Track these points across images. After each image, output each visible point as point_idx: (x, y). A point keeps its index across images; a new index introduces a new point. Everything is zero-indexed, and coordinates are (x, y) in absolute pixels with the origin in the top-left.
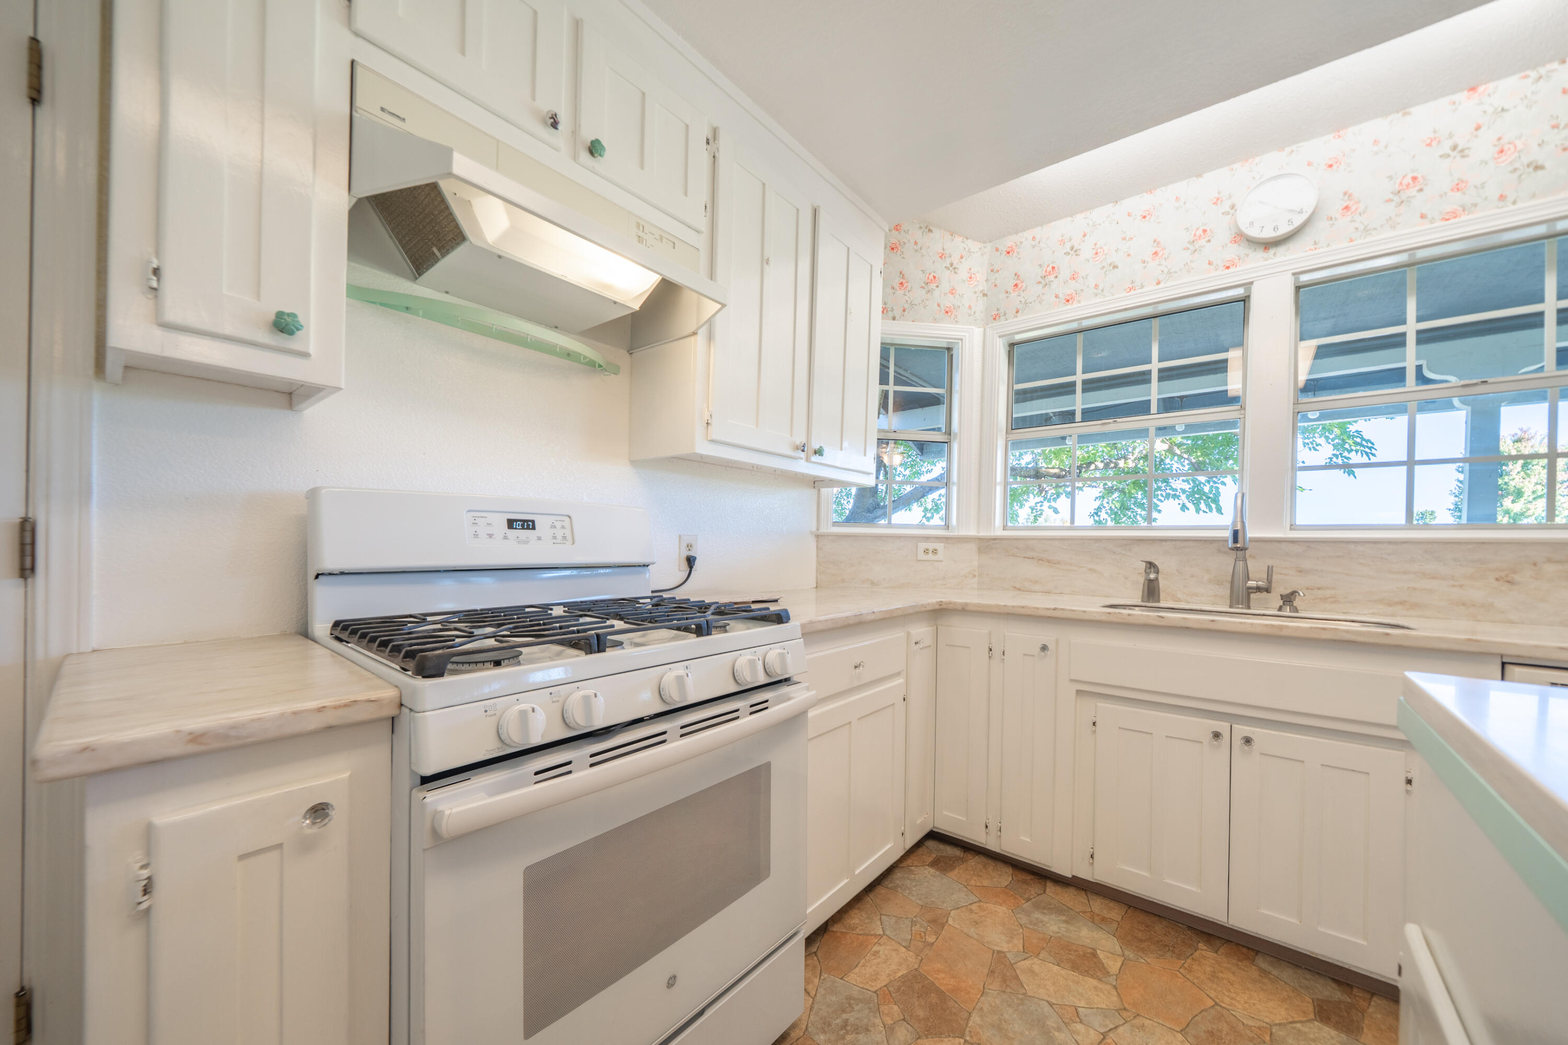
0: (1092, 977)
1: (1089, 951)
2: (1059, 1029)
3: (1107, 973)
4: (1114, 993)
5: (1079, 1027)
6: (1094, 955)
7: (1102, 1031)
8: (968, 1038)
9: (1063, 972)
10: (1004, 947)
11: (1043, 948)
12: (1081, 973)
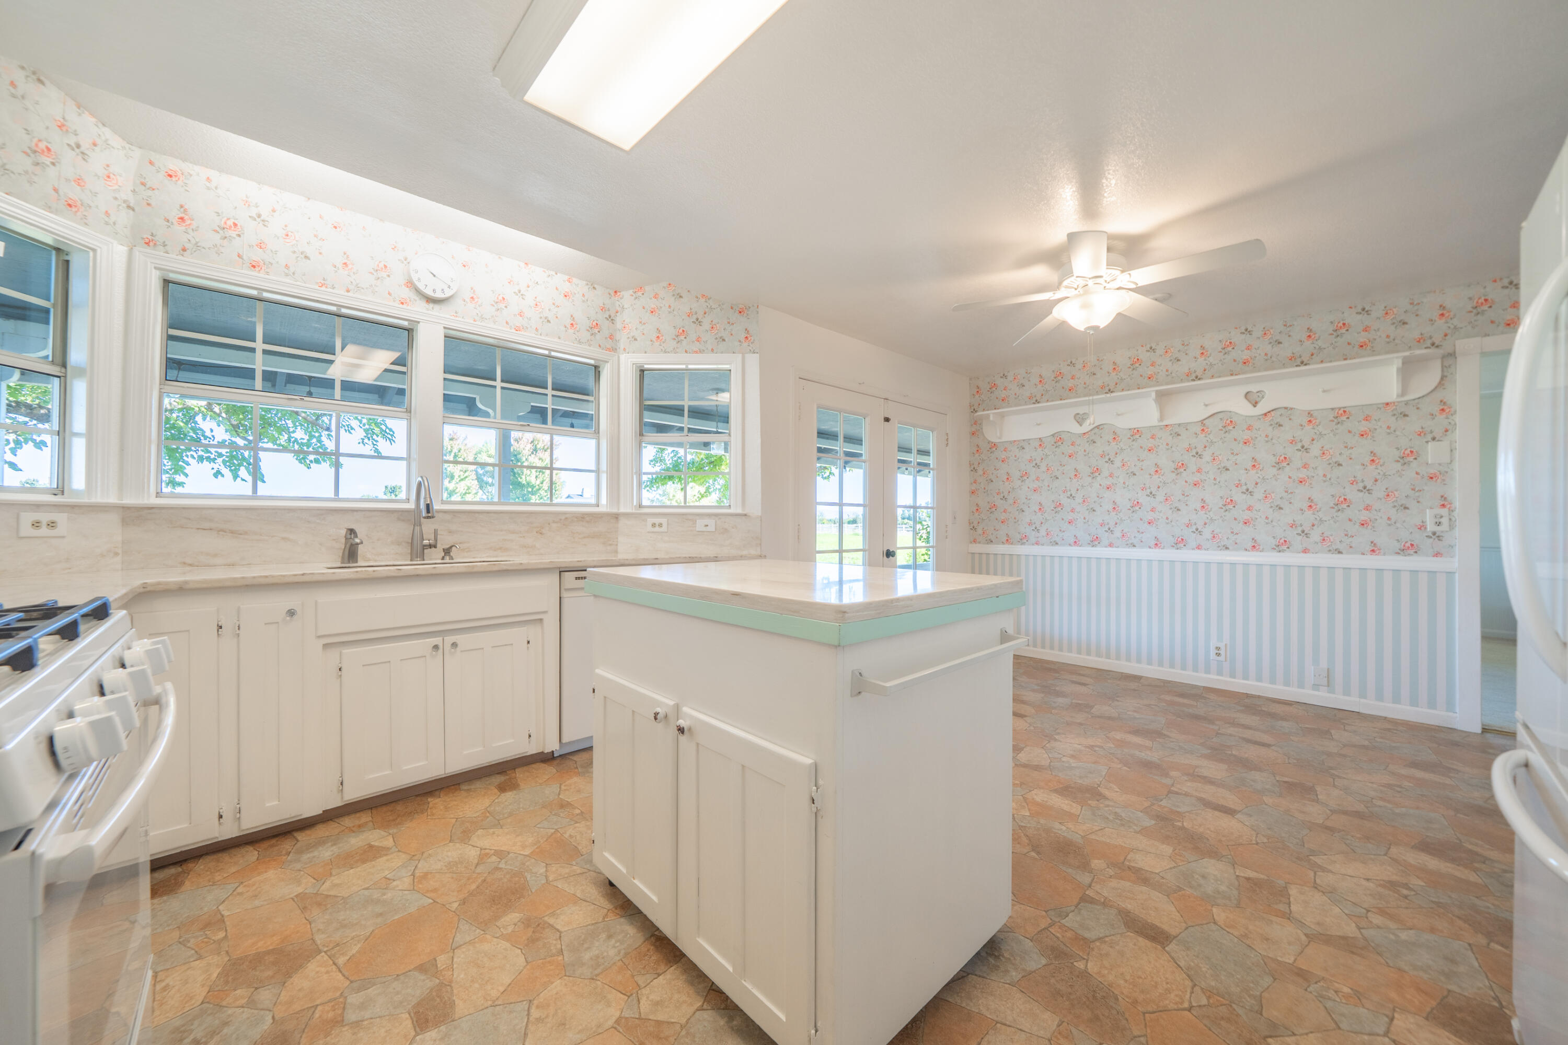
0: (380, 857)
1: (366, 847)
2: (384, 894)
3: (388, 849)
4: (401, 854)
5: (395, 883)
6: (371, 846)
7: (410, 874)
8: (325, 949)
9: (359, 869)
10: (300, 890)
11: (331, 869)
12: (371, 861)
